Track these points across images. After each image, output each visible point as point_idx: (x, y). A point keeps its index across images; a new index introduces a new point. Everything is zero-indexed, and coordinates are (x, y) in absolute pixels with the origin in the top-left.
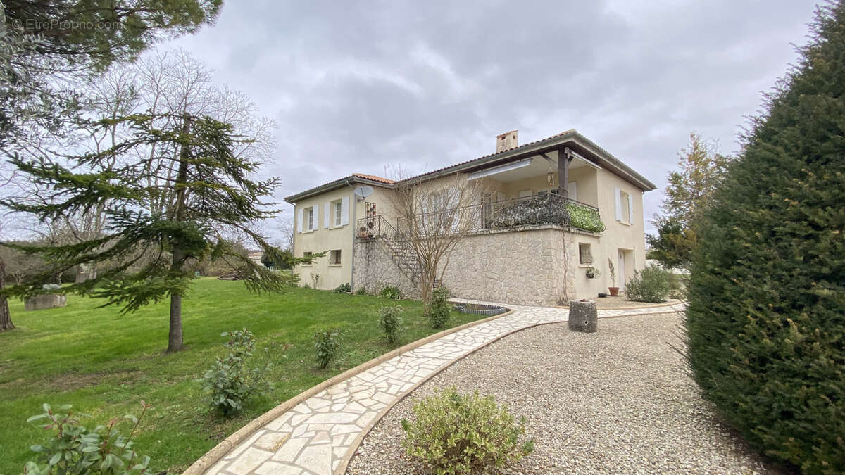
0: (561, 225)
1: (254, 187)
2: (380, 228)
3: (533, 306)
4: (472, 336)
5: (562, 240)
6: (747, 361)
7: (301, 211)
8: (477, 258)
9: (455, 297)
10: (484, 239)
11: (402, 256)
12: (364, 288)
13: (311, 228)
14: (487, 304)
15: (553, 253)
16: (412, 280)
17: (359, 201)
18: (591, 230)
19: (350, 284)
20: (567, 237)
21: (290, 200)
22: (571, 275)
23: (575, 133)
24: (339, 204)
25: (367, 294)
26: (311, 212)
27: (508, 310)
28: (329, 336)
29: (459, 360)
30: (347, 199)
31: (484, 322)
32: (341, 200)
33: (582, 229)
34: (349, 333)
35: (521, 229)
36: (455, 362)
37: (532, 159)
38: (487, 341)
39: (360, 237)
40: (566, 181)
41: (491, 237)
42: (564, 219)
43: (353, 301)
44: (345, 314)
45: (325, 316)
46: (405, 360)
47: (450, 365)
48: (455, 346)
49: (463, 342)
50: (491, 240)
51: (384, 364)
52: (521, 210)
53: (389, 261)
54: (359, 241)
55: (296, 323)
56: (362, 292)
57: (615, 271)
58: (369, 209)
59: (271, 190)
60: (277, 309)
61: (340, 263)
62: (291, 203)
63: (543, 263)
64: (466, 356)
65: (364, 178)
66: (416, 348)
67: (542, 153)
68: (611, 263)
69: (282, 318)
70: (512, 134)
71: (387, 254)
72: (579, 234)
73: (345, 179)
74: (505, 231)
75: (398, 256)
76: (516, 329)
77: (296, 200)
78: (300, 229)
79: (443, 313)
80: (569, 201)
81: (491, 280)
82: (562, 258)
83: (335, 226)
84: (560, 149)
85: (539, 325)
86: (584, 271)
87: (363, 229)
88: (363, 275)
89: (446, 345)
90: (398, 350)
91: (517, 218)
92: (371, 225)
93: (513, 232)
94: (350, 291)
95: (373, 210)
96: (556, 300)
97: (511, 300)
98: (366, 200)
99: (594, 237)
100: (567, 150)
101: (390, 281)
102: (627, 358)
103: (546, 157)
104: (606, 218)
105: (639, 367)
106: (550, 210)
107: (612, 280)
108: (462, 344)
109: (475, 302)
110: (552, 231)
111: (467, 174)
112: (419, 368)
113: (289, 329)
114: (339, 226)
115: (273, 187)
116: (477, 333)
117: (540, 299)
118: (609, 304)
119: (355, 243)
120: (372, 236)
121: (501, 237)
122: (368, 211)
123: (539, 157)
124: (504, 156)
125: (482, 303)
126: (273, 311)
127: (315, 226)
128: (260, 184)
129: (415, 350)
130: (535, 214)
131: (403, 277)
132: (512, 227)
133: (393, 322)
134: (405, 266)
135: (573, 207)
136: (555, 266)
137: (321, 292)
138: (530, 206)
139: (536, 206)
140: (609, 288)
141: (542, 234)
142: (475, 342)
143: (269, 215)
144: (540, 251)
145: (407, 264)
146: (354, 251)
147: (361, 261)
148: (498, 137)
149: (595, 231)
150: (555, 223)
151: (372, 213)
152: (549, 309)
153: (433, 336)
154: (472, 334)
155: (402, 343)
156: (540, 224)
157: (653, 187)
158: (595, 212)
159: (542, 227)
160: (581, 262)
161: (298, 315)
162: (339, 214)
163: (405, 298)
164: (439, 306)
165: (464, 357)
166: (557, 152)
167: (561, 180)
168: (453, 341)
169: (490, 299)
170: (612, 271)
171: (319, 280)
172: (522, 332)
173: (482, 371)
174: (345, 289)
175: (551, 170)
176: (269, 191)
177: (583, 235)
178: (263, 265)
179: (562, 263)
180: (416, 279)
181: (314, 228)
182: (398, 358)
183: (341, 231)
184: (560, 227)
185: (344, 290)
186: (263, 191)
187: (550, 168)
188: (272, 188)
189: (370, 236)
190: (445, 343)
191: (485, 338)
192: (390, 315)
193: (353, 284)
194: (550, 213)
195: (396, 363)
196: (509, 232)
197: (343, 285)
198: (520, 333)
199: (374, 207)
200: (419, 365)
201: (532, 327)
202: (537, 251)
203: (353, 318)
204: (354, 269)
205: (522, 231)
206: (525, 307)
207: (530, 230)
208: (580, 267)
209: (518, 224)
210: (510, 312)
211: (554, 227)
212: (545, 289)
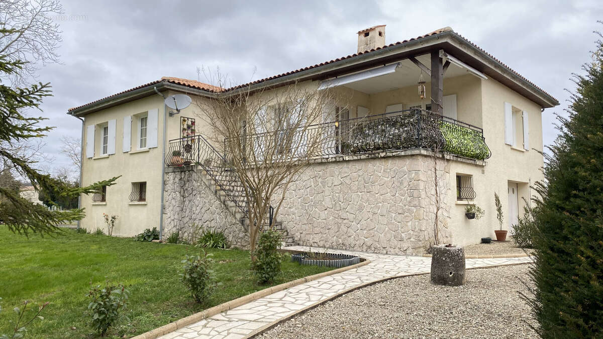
0: (433, 150)
1: (14, 96)
2: (202, 153)
3: (397, 254)
4: (307, 294)
5: (433, 170)
6: (580, 308)
7: (91, 128)
8: (327, 193)
9: (299, 244)
10: (335, 168)
11: (229, 190)
12: (178, 234)
13: (105, 151)
14: (338, 252)
15: (422, 185)
16: (242, 222)
17: (171, 115)
18: (472, 157)
19: (158, 229)
20: (440, 165)
21: (77, 112)
22: (445, 214)
23: (452, 31)
24: (144, 119)
25: (180, 242)
26: (106, 129)
27: (362, 260)
28: (109, 293)
29: (282, 322)
30: (155, 112)
31: (328, 275)
32: (147, 112)
33: (461, 155)
34: (146, 292)
35: (383, 155)
36: (276, 325)
37: (399, 64)
38: (324, 298)
39: (173, 164)
40: (440, 93)
41: (345, 165)
42: (436, 143)
43: (161, 251)
44: (145, 268)
45: (117, 271)
46: (212, 324)
47: (269, 329)
48: (283, 306)
49: (293, 300)
50: (345, 168)
51: (183, 330)
52: (383, 131)
53: (212, 197)
54: (171, 169)
55: (75, 280)
56: (174, 239)
57: (503, 209)
58: (185, 127)
59: (38, 100)
60: (51, 262)
61: (144, 200)
62: (78, 116)
63: (409, 199)
64: (292, 317)
65: (179, 84)
66: (230, 309)
67: (412, 56)
68: (497, 200)
69: (56, 274)
70: (378, 30)
71: (209, 187)
72: (456, 161)
73: (152, 84)
74: (363, 157)
75: (224, 190)
76: (366, 282)
77: (85, 113)
78: (89, 153)
79: (272, 265)
80: (444, 119)
81: (345, 221)
82: (433, 192)
83: (139, 149)
84: (434, 51)
85: (396, 278)
86: (463, 210)
87: (177, 154)
88: (176, 217)
89: (269, 305)
90: (204, 312)
91: (377, 140)
92: (188, 148)
93: (372, 158)
94: (158, 239)
95: (191, 127)
96: (424, 247)
97: (370, 247)
98: (182, 114)
99: (476, 165)
100: (441, 54)
101: (213, 224)
102: (489, 315)
103: (416, 62)
104: (493, 141)
105: (501, 326)
106: (418, 131)
107: (499, 222)
108: (293, 303)
109: (321, 251)
110: (420, 159)
111: (317, 82)
112: (228, 334)
113: (64, 287)
114: (143, 149)
115: (40, 95)
116: (314, 289)
117: (405, 245)
118: (491, 252)
119: (165, 173)
120: (190, 163)
121: (358, 166)
122: (184, 129)
123: (407, 62)
124: (365, 58)
125: (330, 251)
126: (46, 265)
127: (111, 149)
128: (22, 92)
129: (229, 313)
130: (399, 136)
131: (230, 219)
132: (372, 153)
133: (201, 275)
134: (233, 204)
135: (449, 127)
136: (424, 203)
137: (119, 239)
138: (394, 125)
139: (402, 125)
140: (496, 231)
141: (408, 162)
142: (309, 301)
143: (35, 134)
144: (406, 184)
145: (235, 202)
146: (164, 183)
147: (173, 198)
148: (360, 33)
149: (478, 157)
150: (425, 147)
151: (189, 132)
152: (414, 258)
153: (256, 293)
154: (307, 290)
155: (213, 303)
156: (406, 148)
157: (555, 103)
158: (479, 134)
159: (409, 152)
160: (459, 198)
161: (80, 270)
162: (144, 133)
163: (232, 246)
164: (267, 255)
165: (289, 319)
166: (429, 55)
167: (435, 92)
168: (281, 299)
169: (343, 246)
170: (499, 210)
171: (116, 222)
172: (372, 287)
173: (307, 334)
174: (152, 236)
175: (422, 78)
176: (35, 101)
177: (462, 162)
178: (41, 203)
179: (434, 198)
180: (247, 221)
181: (109, 152)
182: (204, 322)
183: (147, 155)
184: (430, 153)
185: (149, 236)
186: (26, 101)
187: (422, 76)
188: (38, 97)
189: (187, 163)
190: (270, 302)
191: (322, 295)
192: (197, 267)
193: (162, 229)
194: (418, 135)
195: (199, 329)
196: (368, 159)
197: (149, 231)
198: (369, 289)
199: (193, 123)
200: (228, 330)
201: (386, 280)
202: (401, 183)
203: (154, 274)
204: (163, 208)
205: (384, 158)
206: (386, 256)
207: (394, 157)
208: (457, 205)
209: (379, 148)
210: (365, 262)
211: (424, 152)
212: (412, 232)
